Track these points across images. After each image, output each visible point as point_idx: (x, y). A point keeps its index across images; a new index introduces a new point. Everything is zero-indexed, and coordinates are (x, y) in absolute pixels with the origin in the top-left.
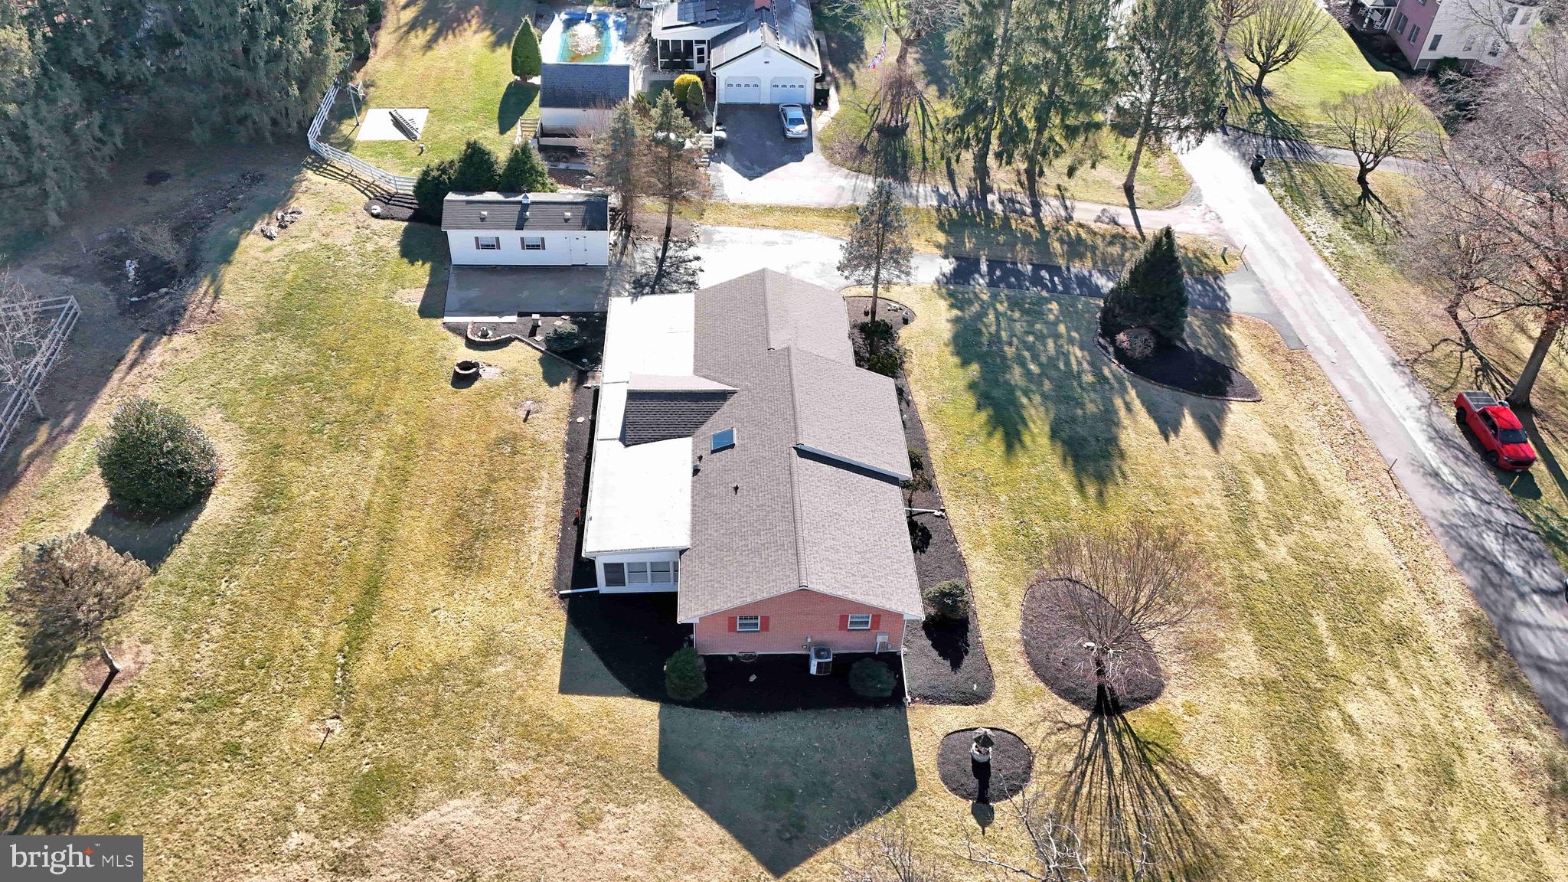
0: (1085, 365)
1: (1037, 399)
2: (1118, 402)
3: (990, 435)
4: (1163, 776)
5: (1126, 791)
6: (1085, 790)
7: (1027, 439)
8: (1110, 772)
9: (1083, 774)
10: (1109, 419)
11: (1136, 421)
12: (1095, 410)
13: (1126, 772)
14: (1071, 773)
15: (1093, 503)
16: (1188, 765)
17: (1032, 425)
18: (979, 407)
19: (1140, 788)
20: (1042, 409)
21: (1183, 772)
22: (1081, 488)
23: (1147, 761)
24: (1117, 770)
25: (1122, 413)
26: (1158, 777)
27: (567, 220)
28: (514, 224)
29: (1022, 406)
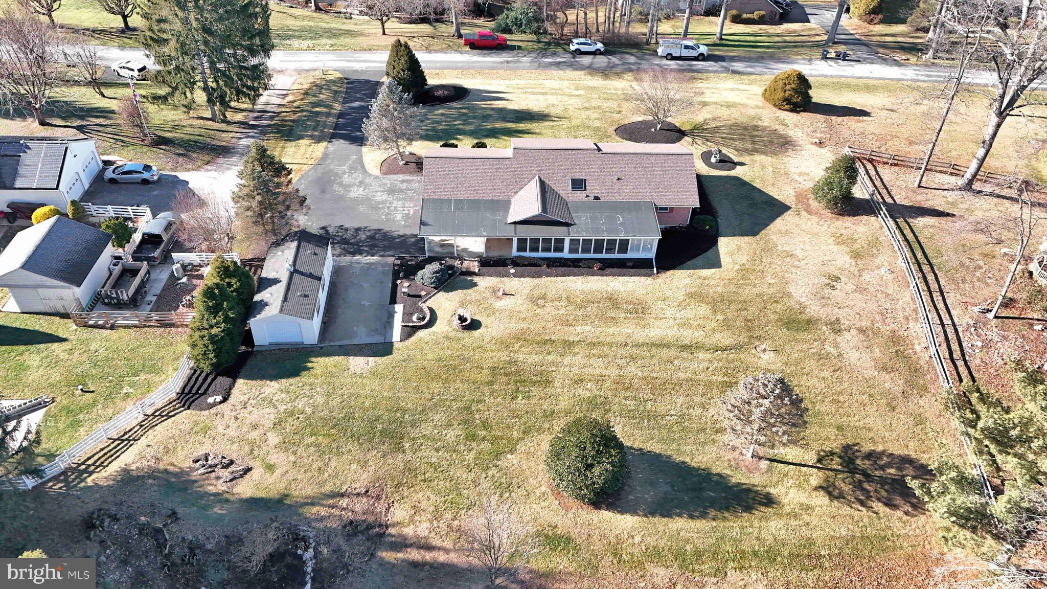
27: (315, 254)
28: (316, 282)
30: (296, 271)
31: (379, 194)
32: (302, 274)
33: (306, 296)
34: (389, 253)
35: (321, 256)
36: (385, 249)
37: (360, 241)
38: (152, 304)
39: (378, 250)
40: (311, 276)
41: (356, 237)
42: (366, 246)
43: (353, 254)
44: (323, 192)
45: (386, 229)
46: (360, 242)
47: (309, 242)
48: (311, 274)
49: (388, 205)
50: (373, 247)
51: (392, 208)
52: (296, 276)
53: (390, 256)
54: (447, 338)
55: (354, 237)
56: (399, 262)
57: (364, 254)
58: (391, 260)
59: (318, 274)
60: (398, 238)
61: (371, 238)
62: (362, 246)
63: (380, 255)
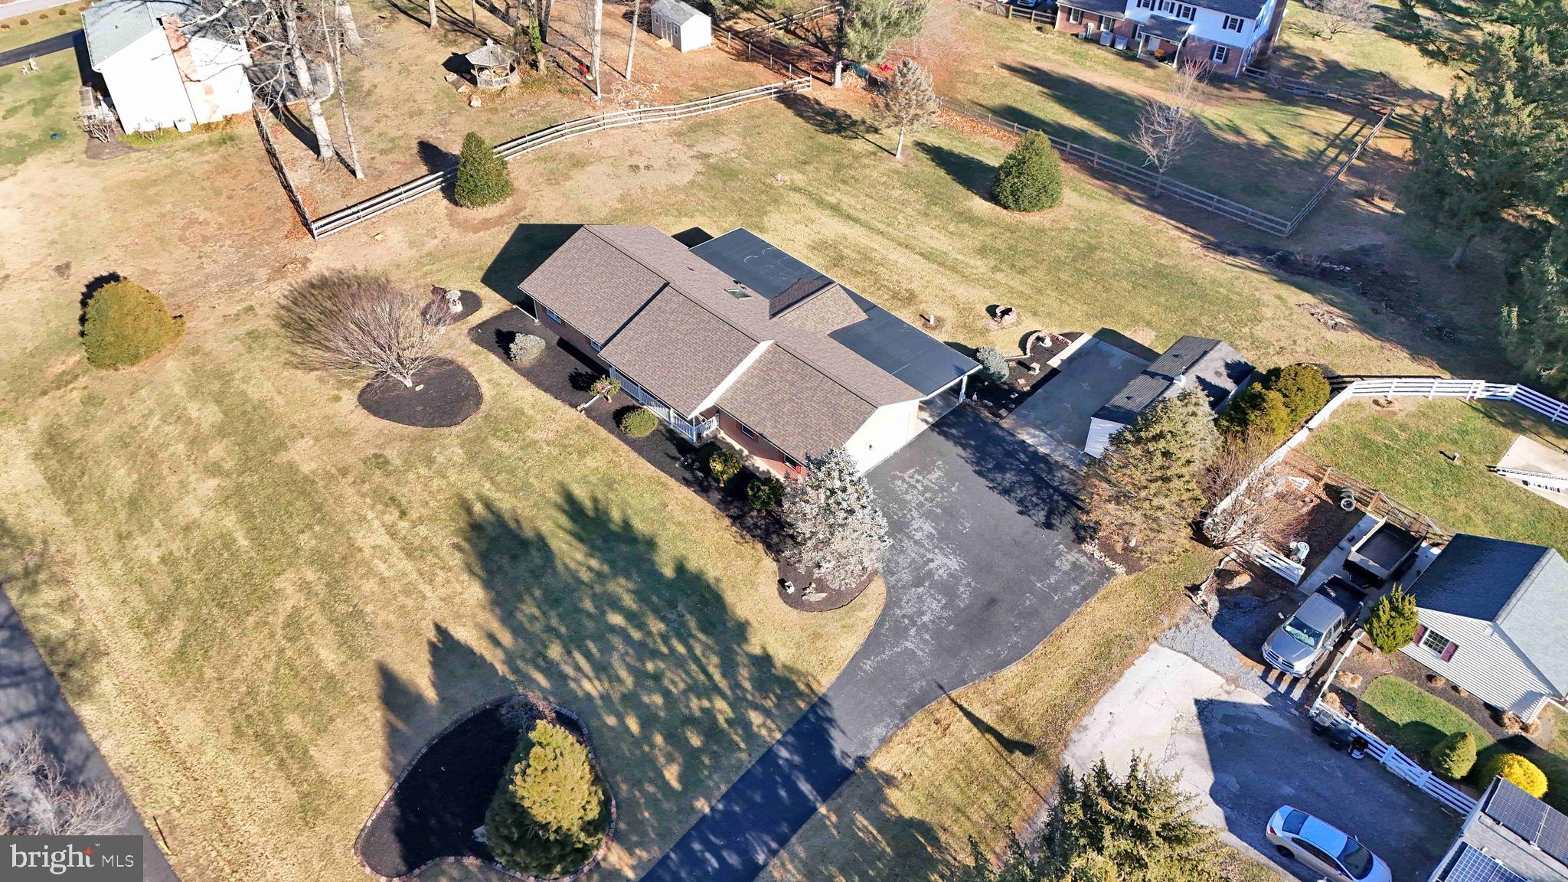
0: (569, 670)
1: (585, 576)
2: (506, 638)
3: (595, 500)
7: (564, 520)
10: (503, 603)
11: (478, 626)
12: (524, 607)
15: (470, 495)
17: (569, 538)
18: (627, 525)
20: (573, 565)
22: (488, 505)
25: (495, 626)
28: (1152, 369)
29: (592, 556)
31: (918, 536)
33: (1176, 356)
34: (1000, 433)
36: (999, 441)
37: (1020, 472)
38: (1348, 536)
39: (1009, 444)
41: (1017, 482)
42: (1018, 460)
43: (1044, 459)
44: (993, 601)
45: (969, 469)
46: (1021, 470)
47: (1129, 412)
49: (928, 505)
50: (1010, 454)
51: (928, 495)
53: (1003, 429)
55: (1021, 484)
56: (1003, 412)
57: (1031, 449)
58: (1007, 423)
59: (1142, 377)
60: (970, 445)
61: (1000, 468)
62: (1023, 463)
63: (1014, 436)
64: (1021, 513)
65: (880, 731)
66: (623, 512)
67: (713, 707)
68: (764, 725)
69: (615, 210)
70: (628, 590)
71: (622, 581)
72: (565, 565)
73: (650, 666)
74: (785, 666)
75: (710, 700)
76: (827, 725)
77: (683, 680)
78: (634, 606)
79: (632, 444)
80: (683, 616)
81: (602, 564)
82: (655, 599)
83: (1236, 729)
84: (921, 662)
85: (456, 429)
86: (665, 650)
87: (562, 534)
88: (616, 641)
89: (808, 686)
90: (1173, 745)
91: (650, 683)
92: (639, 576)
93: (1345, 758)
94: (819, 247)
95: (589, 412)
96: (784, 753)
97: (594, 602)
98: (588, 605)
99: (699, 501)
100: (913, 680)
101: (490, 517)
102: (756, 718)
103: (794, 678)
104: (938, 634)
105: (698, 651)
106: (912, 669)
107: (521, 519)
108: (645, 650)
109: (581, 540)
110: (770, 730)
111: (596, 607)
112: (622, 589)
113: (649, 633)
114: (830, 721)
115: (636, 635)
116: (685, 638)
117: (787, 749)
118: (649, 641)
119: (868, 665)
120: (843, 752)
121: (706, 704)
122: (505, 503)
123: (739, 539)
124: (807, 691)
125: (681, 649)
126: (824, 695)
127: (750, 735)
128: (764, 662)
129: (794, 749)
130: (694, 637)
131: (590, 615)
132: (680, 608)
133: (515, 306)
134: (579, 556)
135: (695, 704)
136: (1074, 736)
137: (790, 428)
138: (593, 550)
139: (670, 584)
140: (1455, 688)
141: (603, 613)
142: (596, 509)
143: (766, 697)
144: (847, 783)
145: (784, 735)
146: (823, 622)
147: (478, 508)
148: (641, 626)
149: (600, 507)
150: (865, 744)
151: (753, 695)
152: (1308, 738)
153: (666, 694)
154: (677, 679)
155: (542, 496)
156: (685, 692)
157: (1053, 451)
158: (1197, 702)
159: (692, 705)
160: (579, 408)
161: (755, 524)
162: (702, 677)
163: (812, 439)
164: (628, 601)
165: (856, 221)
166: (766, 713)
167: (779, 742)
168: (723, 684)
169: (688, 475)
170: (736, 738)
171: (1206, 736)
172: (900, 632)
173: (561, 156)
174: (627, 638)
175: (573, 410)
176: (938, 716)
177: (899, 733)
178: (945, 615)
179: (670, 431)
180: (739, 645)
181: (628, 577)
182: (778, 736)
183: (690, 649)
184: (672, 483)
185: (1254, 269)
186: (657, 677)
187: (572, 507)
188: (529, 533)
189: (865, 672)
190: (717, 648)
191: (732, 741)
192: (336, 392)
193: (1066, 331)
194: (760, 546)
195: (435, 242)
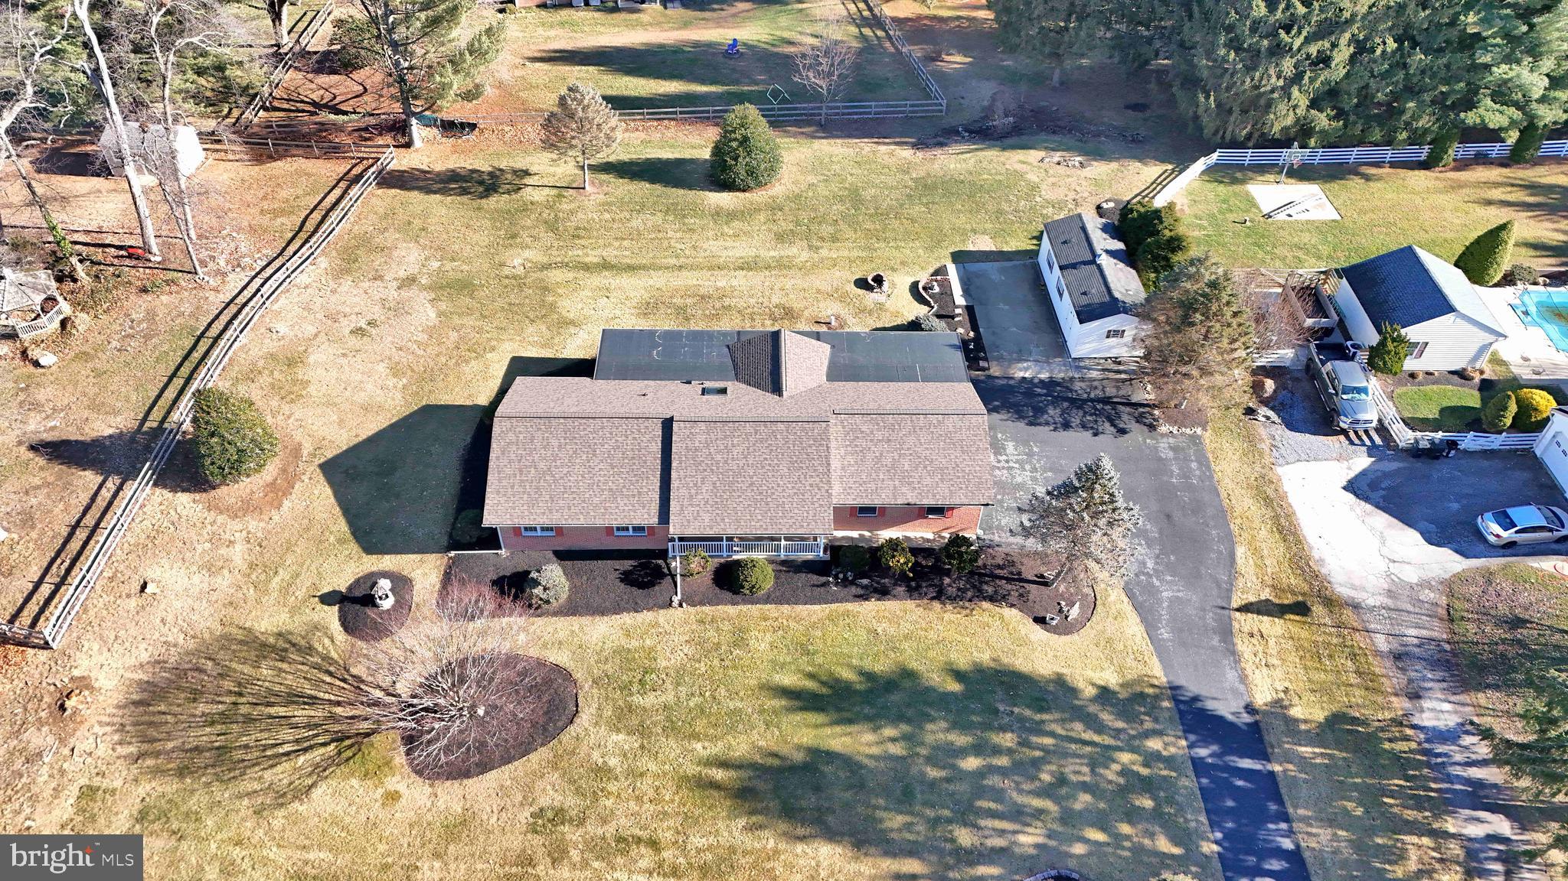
0: (997, 842)
1: (896, 749)
3: (811, 676)
4: (322, 750)
5: (318, 713)
6: (328, 679)
8: (338, 704)
9: (344, 680)
10: (867, 839)
12: (888, 824)
13: (333, 718)
14: (348, 671)
15: (692, 769)
16: (326, 777)
17: (837, 729)
18: (869, 676)
19: (317, 726)
20: (875, 750)
21: (320, 771)
22: (725, 764)
23: (341, 740)
24: (339, 710)
26: (324, 745)
27: (1085, 293)
28: (1064, 262)
29: (879, 728)
30: (1093, 262)
32: (1085, 263)
33: (1065, 242)
34: (1001, 382)
35: (1076, 294)
36: (1009, 389)
37: (1053, 404)
39: (1018, 387)
40: (1074, 266)
41: (1063, 413)
43: (1054, 382)
45: (1023, 425)
46: (1053, 402)
47: (1102, 304)
48: (1075, 268)
50: (1030, 394)
52: (1089, 257)
53: (999, 377)
54: (893, 270)
55: (1067, 413)
57: (1037, 381)
58: (996, 371)
59: (1066, 272)
61: (1039, 411)
62: (1046, 395)
63: (1012, 378)
64: (1095, 435)
65: (1231, 675)
66: (850, 666)
67: (1123, 765)
68: (1166, 744)
69: (404, 387)
70: (948, 730)
71: (930, 727)
72: (871, 757)
73: (1046, 777)
74: (1122, 685)
75: (1114, 761)
76: (1199, 705)
77: (1082, 764)
78: (969, 739)
79: (767, 600)
80: (1012, 712)
81: (896, 727)
82: (974, 718)
83: (1383, 489)
84: (1190, 600)
85: (585, 718)
86: (1038, 753)
87: (828, 731)
88: (994, 781)
89: (1153, 686)
90: (1372, 529)
91: (1064, 791)
92: (939, 710)
93: (1446, 460)
94: (647, 308)
95: (689, 600)
96: (1202, 752)
97: (935, 765)
98: (933, 773)
99: (890, 606)
100: (1203, 618)
101: (744, 774)
102: (1154, 744)
103: (1138, 689)
104: (1171, 569)
105: (1060, 731)
106: (1191, 611)
107: (775, 749)
108: (1025, 769)
109: (850, 722)
110: (1174, 745)
111: (944, 768)
112: (938, 732)
113: (1010, 752)
114: (1196, 699)
115: (1003, 761)
116: (1038, 729)
117: (1200, 747)
118: (1017, 757)
119: (1165, 634)
120: (1233, 714)
121: (1116, 767)
122: (741, 747)
123: (964, 612)
124: (1157, 691)
125: (1048, 741)
126: (1169, 682)
127: (1169, 762)
128: (1105, 694)
129: (1205, 742)
130: (1043, 722)
131: (948, 780)
132: (1002, 708)
133: (453, 554)
134: (869, 737)
135: (1111, 773)
136: (1324, 571)
137: (928, 481)
138: (874, 720)
139: (967, 695)
140: (1428, 373)
141: (954, 767)
142: (823, 683)
143: (1142, 722)
144: (1265, 733)
145: (1186, 739)
146: (1100, 627)
147: (719, 774)
148: (997, 751)
149: (824, 678)
150: (1235, 692)
151: (1132, 729)
152: (1419, 464)
153: (1085, 787)
154: (1077, 768)
155: (762, 711)
156: (1093, 771)
157: (1051, 371)
158: (1344, 488)
159: (1110, 778)
160: (676, 603)
161: (959, 589)
162: (1088, 749)
163: (959, 477)
164: (960, 740)
165: (643, 267)
166: (1159, 733)
167: (1190, 747)
168: (1108, 741)
169: (854, 590)
170: (1165, 773)
171: (1378, 507)
172: (1151, 590)
173: (261, 363)
174: (1003, 772)
175: (671, 611)
176: (1246, 630)
177: (1243, 665)
178: (1157, 552)
179: (784, 563)
180: (1077, 698)
181: (933, 720)
182: (1184, 743)
183: (1052, 734)
184: (850, 606)
185: (977, 149)
186: (1061, 780)
187: (802, 700)
188: (799, 757)
189: (1169, 640)
190: (1067, 715)
191: (1165, 778)
192: (380, 791)
193: (931, 270)
194: (986, 605)
195: (238, 547)
